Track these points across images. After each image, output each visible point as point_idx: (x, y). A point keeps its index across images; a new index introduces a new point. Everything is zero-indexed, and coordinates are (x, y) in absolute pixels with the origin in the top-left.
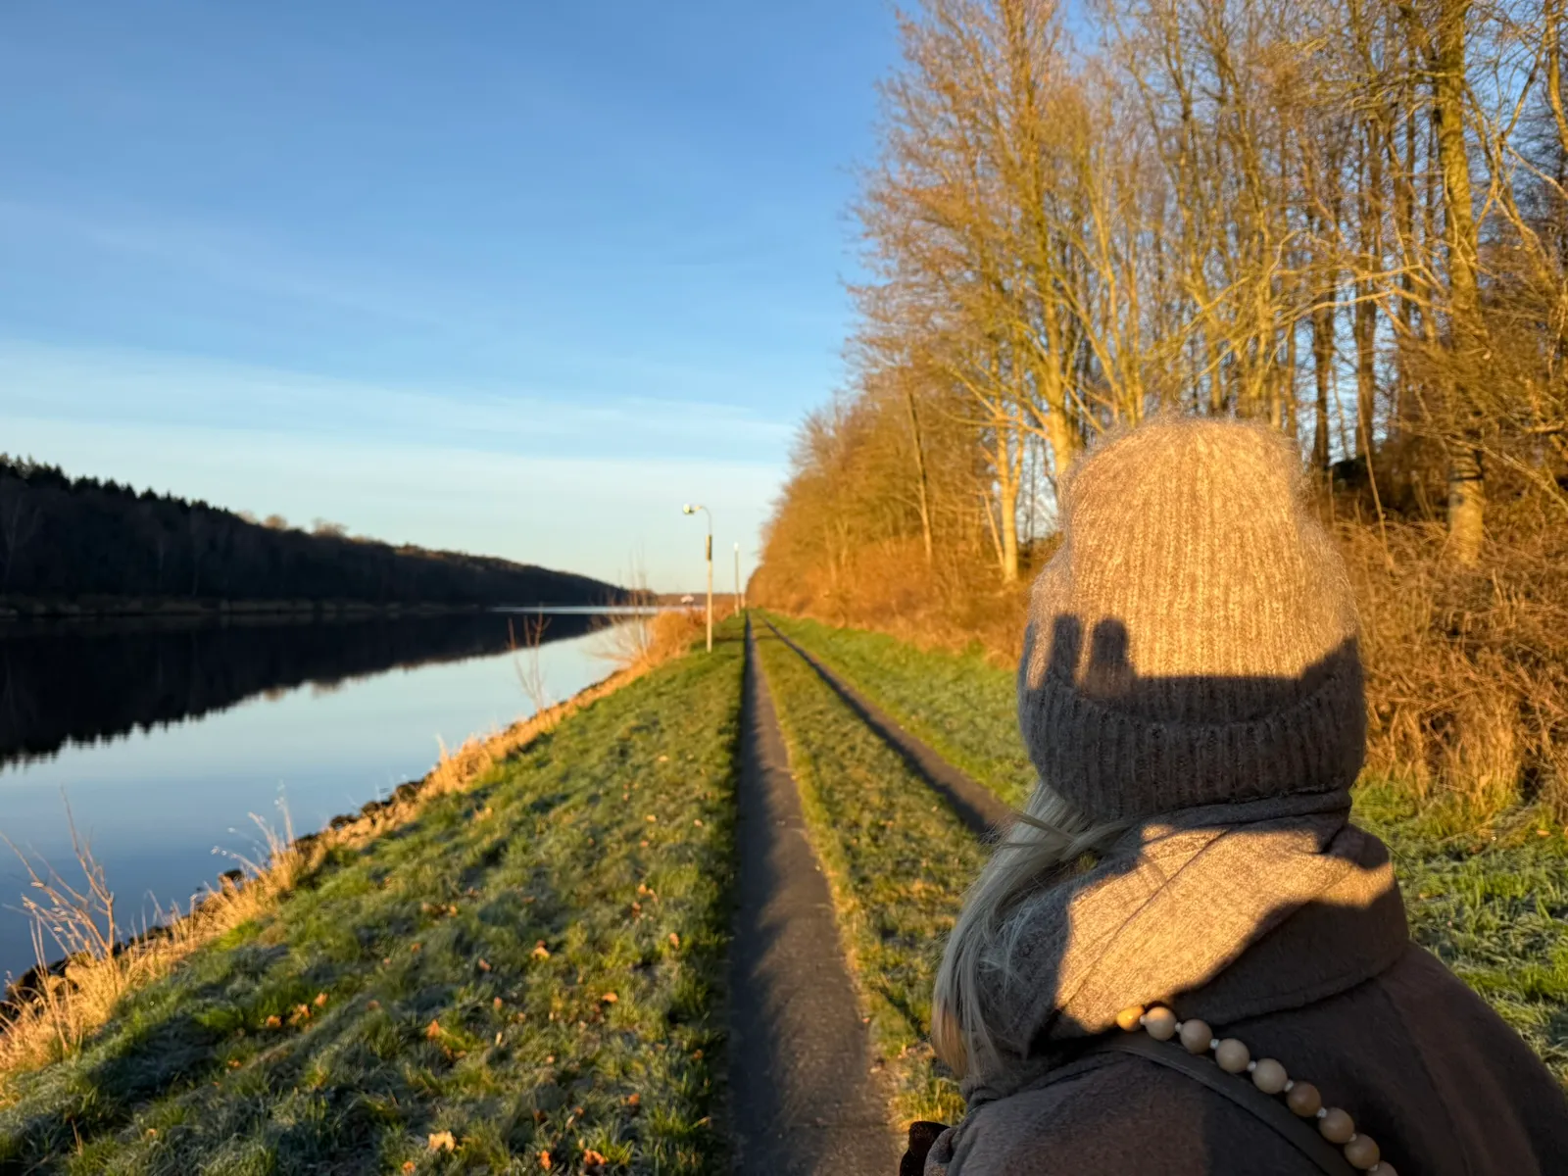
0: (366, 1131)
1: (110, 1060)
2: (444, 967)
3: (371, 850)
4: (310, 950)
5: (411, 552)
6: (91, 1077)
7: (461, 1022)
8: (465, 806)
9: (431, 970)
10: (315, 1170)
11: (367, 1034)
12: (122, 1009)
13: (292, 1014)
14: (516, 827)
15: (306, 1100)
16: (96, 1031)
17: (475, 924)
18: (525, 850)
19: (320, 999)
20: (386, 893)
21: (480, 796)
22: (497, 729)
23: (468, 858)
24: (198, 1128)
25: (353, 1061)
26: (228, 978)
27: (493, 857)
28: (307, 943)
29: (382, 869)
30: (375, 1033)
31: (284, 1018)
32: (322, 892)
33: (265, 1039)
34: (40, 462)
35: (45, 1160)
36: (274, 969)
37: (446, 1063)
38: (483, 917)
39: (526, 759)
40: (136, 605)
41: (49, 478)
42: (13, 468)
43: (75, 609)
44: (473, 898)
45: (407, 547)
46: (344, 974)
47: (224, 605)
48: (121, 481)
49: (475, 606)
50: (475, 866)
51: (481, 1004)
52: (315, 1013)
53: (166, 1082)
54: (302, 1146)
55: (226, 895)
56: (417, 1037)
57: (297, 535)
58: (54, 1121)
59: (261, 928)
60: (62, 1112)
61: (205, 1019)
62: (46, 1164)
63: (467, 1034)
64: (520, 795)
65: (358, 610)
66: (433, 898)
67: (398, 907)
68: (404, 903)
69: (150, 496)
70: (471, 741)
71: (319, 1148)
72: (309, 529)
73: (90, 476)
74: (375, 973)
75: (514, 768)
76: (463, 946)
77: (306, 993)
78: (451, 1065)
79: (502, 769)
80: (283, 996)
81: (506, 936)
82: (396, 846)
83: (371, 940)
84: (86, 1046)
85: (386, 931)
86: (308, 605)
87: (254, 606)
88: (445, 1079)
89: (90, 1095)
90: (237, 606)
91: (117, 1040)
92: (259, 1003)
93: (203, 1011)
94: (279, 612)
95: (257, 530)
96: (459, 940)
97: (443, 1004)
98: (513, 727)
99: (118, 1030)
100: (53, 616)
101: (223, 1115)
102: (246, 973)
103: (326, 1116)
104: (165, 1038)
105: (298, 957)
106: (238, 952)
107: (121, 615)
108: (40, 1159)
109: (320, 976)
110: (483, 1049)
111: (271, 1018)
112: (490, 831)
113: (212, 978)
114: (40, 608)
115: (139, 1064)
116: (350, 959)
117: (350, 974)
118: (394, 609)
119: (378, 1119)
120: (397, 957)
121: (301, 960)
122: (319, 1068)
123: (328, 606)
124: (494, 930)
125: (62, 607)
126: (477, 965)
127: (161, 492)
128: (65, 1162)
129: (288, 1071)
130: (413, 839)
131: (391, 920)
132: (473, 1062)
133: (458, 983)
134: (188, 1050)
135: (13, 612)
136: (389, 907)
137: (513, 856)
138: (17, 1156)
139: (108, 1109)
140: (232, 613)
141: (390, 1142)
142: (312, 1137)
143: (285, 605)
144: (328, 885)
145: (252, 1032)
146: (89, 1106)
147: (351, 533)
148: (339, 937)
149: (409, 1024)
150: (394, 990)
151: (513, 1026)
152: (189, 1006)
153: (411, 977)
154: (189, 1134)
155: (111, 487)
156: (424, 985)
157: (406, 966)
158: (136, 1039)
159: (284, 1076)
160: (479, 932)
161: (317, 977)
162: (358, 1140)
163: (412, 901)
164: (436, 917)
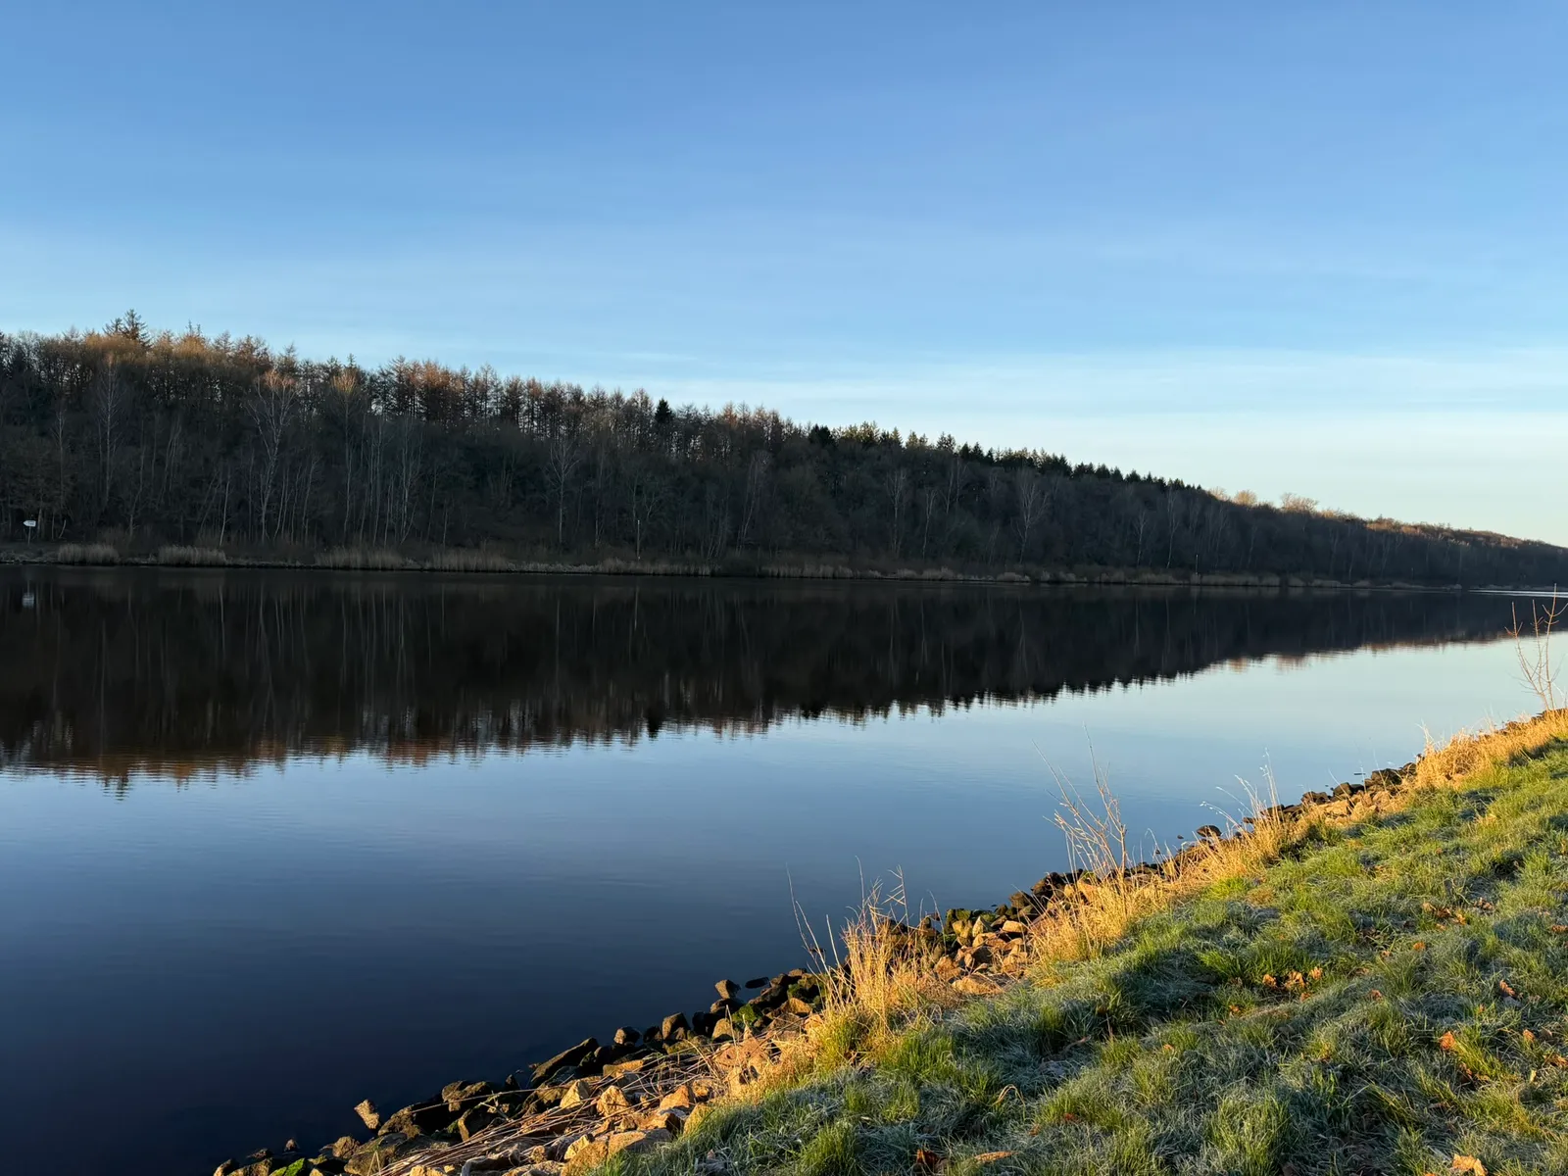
0: (1377, 1123)
1: (1128, 971)
2: (1455, 978)
3: (1356, 833)
4: (1301, 920)
5: (1384, 527)
6: (1115, 981)
7: (1481, 1043)
8: (1463, 806)
9: (1439, 975)
10: (1327, 1142)
11: (1372, 1023)
12: (1134, 930)
13: (1287, 978)
14: (1533, 841)
15: (1313, 1069)
16: (1113, 944)
17: (1491, 940)
18: (1547, 869)
19: (1315, 972)
20: (1378, 880)
21: (1481, 799)
22: (1495, 723)
23: (1475, 864)
24: (1211, 1059)
25: (1359, 1044)
26: (1224, 927)
27: (1506, 869)
28: (1296, 912)
29: (1371, 855)
30: (1381, 1024)
31: (1280, 980)
32: (1307, 864)
33: (1262, 995)
34: (1050, 454)
35: (1083, 1040)
36: (1267, 930)
37: (1468, 1083)
38: (1500, 933)
39: (1537, 765)
40: (1119, 575)
41: (1056, 466)
42: (1030, 459)
43: (1072, 577)
44: (1484, 910)
45: (1380, 521)
46: (1339, 954)
47: (1195, 578)
48: (1111, 467)
49: (1458, 586)
50: (1482, 874)
51: (1506, 1029)
52: (1311, 986)
53: (1175, 1006)
54: (1311, 1113)
55: (1212, 848)
56: (1429, 1043)
57: (1266, 511)
58: (1088, 1010)
59: (1249, 887)
60: (1094, 1004)
61: (1206, 958)
62: (1084, 1044)
63: (1491, 1058)
64: (1534, 805)
65: (1328, 587)
66: (1435, 898)
67: (1394, 899)
68: (1401, 897)
69: (1134, 477)
70: (1463, 736)
71: (1329, 1121)
72: (1278, 504)
73: (1086, 463)
74: (1373, 961)
75: (1522, 773)
76: (1478, 959)
77: (1301, 961)
78: (1472, 1087)
79: (1505, 774)
80: (1278, 958)
81: (1533, 962)
82: (1386, 834)
83: (1366, 926)
84: (1106, 952)
85: (1383, 921)
86: (1275, 580)
87: (1222, 579)
88: (1465, 1099)
89: (1115, 998)
90: (1206, 579)
91: (1134, 955)
92: (1256, 959)
93: (1204, 951)
94: (1246, 585)
95: (1228, 506)
96: (1471, 952)
97: (1457, 1016)
98: (1513, 725)
99: (1132, 947)
100: (1056, 582)
101: (1233, 1055)
102: (1240, 927)
103: (1336, 1092)
104: (1171, 966)
105: (1289, 924)
106: (1230, 904)
107: (1107, 583)
108: (1080, 1039)
109: (1315, 947)
110: (1513, 1082)
111: (1267, 976)
112: (1501, 840)
113: (1210, 924)
114: (1047, 576)
115: (1151, 982)
116: (1345, 940)
117: (1347, 956)
118: (1363, 587)
119: (1391, 1115)
120: (1400, 952)
121: (1291, 929)
122: (1324, 1039)
123: (1295, 581)
124: (1516, 951)
125: (1062, 575)
126: (1496, 985)
127: (1143, 474)
128: (1100, 1048)
129: (1291, 1034)
130: (1404, 831)
131: (1388, 910)
132: (1502, 1091)
133: (1474, 999)
134: (1191, 982)
135: (1027, 578)
136: (1384, 896)
137: (1529, 871)
138: (1062, 1029)
139: (1129, 1013)
140: (1201, 585)
141: (1407, 1144)
142: (1320, 1106)
143: (1252, 579)
144: (1312, 860)
145: (1249, 984)
146: (1115, 1006)
147: (1319, 508)
148: (1332, 914)
149: (1420, 1027)
150: (1400, 985)
151: (1550, 1067)
152: (1191, 942)
153: (1419, 975)
154: (1203, 1061)
155: (1103, 471)
156: (1433, 988)
157: (1411, 964)
158: (1150, 959)
159: (1290, 1037)
160: (1497, 950)
161: (1311, 948)
162: (1369, 1128)
163: (1409, 897)
164: (1440, 919)
